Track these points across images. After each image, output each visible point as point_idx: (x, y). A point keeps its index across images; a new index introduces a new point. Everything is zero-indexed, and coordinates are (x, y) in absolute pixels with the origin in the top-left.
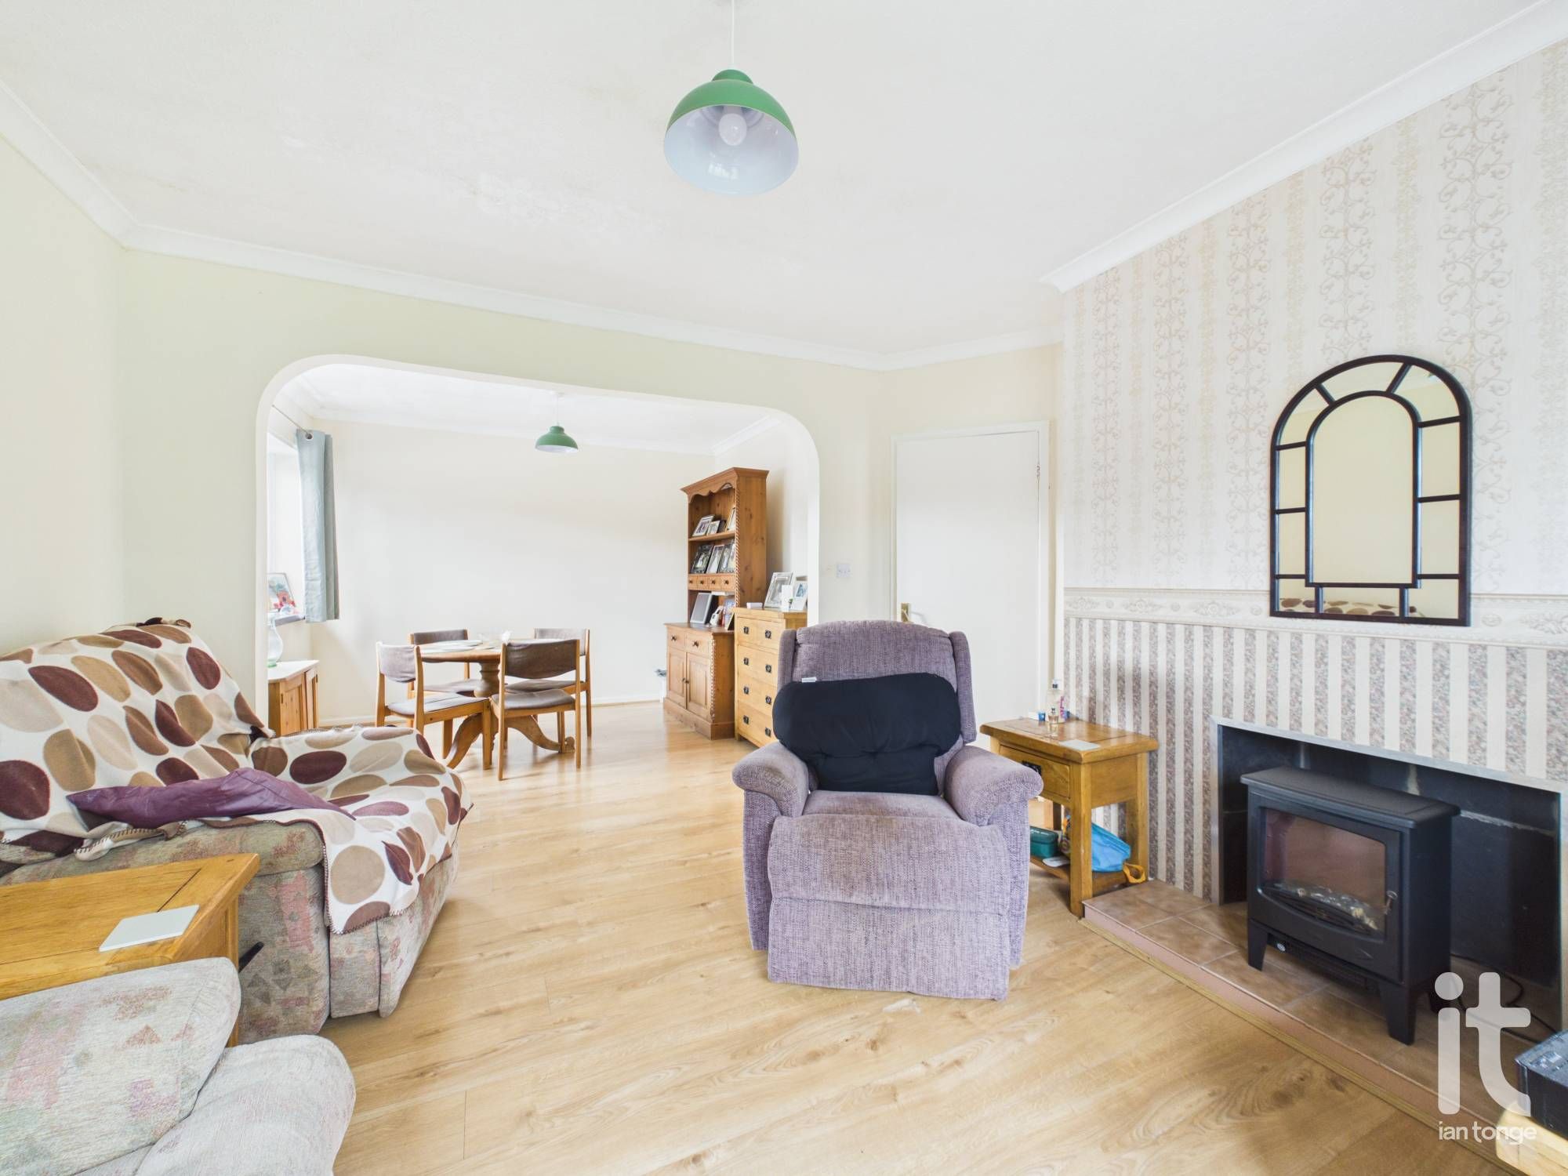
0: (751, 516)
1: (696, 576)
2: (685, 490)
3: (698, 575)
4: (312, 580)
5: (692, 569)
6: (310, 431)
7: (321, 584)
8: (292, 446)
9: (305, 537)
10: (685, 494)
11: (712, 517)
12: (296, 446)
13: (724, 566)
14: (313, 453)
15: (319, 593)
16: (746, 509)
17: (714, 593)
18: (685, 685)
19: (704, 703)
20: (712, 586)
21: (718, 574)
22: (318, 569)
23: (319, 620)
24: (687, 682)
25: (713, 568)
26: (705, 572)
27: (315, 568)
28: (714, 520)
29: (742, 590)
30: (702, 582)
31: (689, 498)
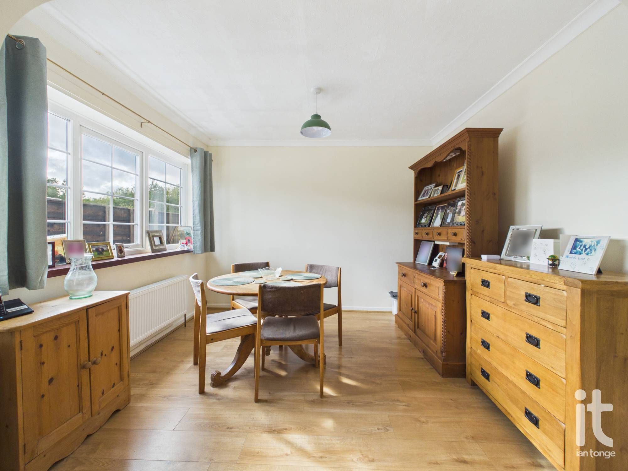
0: (483, 173)
1: (420, 230)
2: (411, 168)
3: (422, 228)
4: (197, 230)
5: (417, 224)
6: (196, 148)
7: (201, 233)
8: (188, 158)
9: (193, 207)
10: (412, 170)
11: (434, 185)
12: (190, 157)
13: (449, 220)
14: (198, 160)
15: (200, 237)
16: (477, 167)
17: (436, 243)
18: (413, 314)
19: (433, 338)
20: (437, 237)
21: (442, 228)
22: (199, 225)
23: (200, 253)
24: (415, 312)
25: (437, 222)
26: (429, 226)
27: (198, 224)
28: (436, 186)
29: (472, 241)
30: (427, 234)
31: (415, 173)
